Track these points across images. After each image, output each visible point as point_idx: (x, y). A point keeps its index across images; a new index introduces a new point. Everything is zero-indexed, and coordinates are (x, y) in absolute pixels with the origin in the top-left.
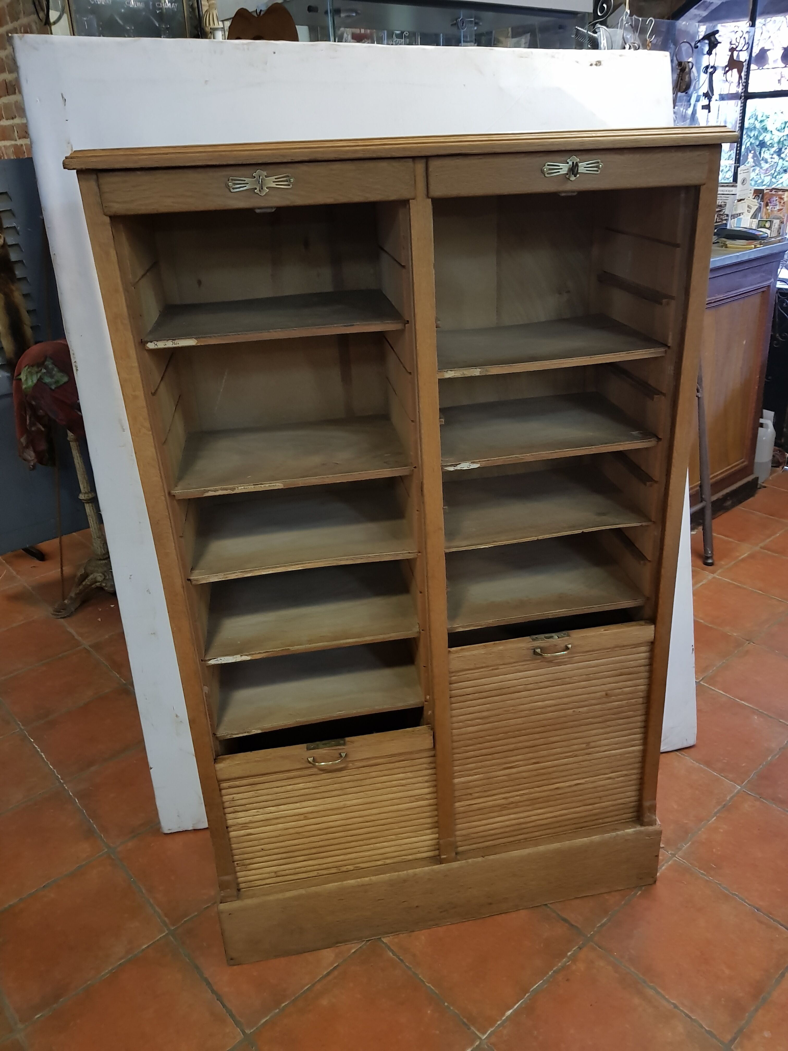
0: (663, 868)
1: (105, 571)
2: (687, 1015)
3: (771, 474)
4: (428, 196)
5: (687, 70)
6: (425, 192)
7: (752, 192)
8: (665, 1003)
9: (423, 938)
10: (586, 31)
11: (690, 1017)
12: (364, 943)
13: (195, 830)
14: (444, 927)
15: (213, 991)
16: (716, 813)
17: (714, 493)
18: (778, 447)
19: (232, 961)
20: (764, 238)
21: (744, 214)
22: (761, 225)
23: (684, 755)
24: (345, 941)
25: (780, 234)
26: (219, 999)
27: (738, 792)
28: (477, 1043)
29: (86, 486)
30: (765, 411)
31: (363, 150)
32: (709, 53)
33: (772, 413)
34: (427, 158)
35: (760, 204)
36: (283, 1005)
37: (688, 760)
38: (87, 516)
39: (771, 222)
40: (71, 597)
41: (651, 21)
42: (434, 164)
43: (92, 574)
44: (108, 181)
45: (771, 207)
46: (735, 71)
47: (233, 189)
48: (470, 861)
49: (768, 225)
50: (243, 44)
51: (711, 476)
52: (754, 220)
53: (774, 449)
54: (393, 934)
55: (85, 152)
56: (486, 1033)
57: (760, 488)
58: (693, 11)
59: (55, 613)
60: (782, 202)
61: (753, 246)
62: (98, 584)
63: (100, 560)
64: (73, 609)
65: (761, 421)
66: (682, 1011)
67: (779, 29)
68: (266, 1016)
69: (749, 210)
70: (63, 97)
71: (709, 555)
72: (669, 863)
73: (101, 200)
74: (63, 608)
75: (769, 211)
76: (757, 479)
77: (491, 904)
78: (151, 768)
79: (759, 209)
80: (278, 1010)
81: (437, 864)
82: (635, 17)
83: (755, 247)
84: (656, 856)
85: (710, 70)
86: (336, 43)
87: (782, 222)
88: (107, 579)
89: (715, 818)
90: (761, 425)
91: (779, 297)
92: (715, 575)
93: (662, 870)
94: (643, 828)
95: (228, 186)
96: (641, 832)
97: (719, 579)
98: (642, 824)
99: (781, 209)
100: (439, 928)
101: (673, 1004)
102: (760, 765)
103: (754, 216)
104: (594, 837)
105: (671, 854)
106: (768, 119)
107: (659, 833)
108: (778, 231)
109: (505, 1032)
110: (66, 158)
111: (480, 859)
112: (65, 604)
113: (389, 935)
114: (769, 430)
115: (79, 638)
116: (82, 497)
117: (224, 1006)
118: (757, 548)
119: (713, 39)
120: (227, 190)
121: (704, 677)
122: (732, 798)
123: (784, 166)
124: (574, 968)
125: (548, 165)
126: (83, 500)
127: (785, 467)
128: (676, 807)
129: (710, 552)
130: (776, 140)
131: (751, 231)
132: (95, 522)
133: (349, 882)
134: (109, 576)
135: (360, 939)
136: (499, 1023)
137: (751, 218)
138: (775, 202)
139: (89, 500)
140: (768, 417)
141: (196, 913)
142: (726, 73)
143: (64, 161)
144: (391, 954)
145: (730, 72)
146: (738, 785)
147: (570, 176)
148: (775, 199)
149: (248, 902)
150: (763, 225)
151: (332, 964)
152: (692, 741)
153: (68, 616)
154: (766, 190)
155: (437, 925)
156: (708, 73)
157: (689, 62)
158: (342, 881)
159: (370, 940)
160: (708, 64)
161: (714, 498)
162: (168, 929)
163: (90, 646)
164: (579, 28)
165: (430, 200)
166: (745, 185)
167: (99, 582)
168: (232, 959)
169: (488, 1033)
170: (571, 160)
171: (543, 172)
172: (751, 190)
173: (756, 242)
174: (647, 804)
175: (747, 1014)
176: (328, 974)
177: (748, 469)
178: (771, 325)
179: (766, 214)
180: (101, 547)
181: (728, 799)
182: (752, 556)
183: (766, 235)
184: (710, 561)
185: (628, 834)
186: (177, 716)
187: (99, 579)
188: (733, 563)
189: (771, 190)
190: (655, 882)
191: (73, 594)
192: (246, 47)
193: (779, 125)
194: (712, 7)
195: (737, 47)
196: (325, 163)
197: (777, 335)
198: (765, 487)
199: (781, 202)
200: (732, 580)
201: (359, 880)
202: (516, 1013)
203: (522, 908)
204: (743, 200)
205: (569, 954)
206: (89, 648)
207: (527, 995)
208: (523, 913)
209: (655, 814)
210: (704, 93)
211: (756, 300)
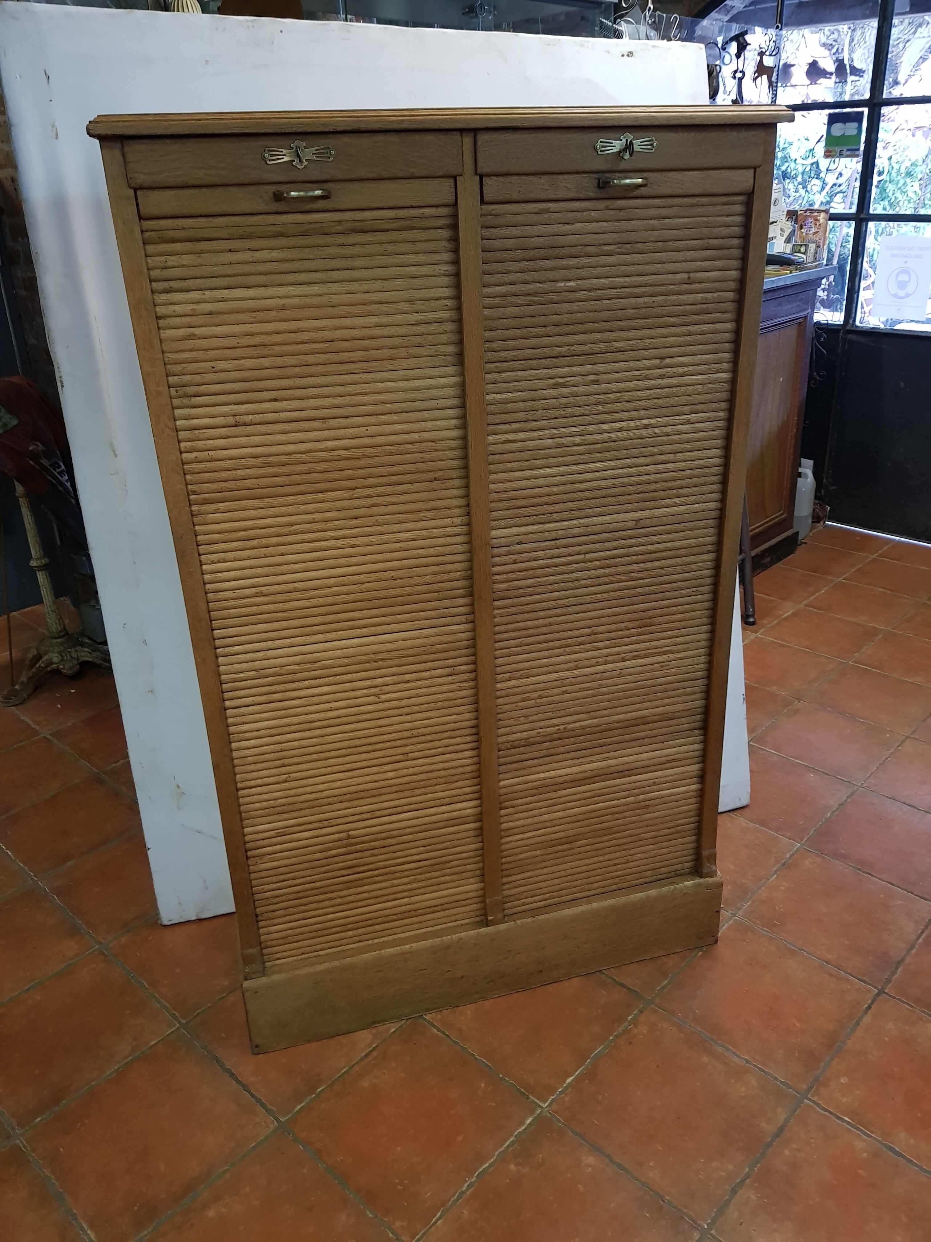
0: (724, 928)
1: (61, 651)
2: (760, 1069)
3: (812, 529)
4: (476, 174)
5: (715, 73)
6: (474, 170)
7: (785, 213)
8: (736, 1059)
9: (469, 1012)
10: (610, 24)
11: (763, 1071)
12: (404, 1022)
13: (200, 920)
14: (491, 1000)
15: (239, 1082)
16: (776, 872)
17: (753, 547)
18: (818, 500)
19: (257, 1049)
20: (800, 263)
21: (777, 238)
22: (796, 250)
23: (737, 815)
24: (383, 1021)
25: (816, 259)
26: (246, 1088)
27: (798, 850)
28: (539, 1112)
29: (38, 550)
30: (802, 459)
31: (409, 121)
32: (738, 56)
33: (811, 462)
34: (475, 131)
35: (794, 227)
36: (319, 1090)
37: (741, 821)
38: (39, 587)
39: (807, 246)
40: (23, 682)
41: (676, 18)
42: (483, 138)
43: (46, 654)
44: (136, 150)
45: (806, 230)
46: (765, 77)
47: (270, 160)
48: (519, 922)
49: (803, 249)
50: (247, 21)
51: (750, 528)
52: (788, 244)
53: (814, 503)
54: (435, 1011)
55: (110, 117)
56: (547, 1102)
57: (801, 545)
58: (714, 14)
59: (4, 700)
60: (818, 223)
61: (789, 272)
62: (54, 666)
63: (55, 638)
64: (25, 696)
65: (800, 470)
66: (755, 1066)
67: (797, 49)
68: (302, 1103)
69: (782, 233)
70: (46, 74)
71: (750, 613)
72: (730, 922)
73: (126, 170)
74: (14, 693)
75: (804, 234)
76: (797, 533)
77: (541, 971)
78: (149, 849)
79: (793, 233)
80: (314, 1095)
81: (484, 927)
82: (658, 13)
83: (791, 273)
84: (717, 911)
85: (739, 75)
86: (349, 23)
87: (818, 247)
88: (65, 660)
89: (775, 876)
90: (800, 475)
91: (816, 331)
92: (758, 635)
93: (723, 929)
94: (702, 880)
95: (264, 158)
96: (700, 885)
97: (762, 638)
98: (701, 877)
99: (817, 232)
100: (486, 1002)
101: (745, 1059)
102: (820, 822)
103: (788, 241)
104: (651, 891)
105: (731, 914)
106: (791, 146)
107: (720, 885)
108: (814, 256)
109: (567, 1099)
110: (90, 122)
111: (529, 920)
112: (16, 690)
113: (431, 1012)
114: (809, 480)
115: (37, 728)
116: (33, 563)
117: (252, 1096)
118: (801, 606)
119: (741, 39)
120: (264, 162)
121: (754, 737)
122: (791, 856)
123: (810, 200)
124: (636, 1031)
125: (601, 142)
126: (36, 567)
127: (827, 522)
128: (732, 867)
129: (751, 610)
130: (801, 170)
131: (785, 256)
132: (49, 593)
133: (388, 950)
134: (67, 656)
135: (399, 1018)
136: (560, 1090)
137: (785, 242)
138: (810, 224)
139: (42, 566)
140: (807, 467)
141: (209, 1005)
142: (755, 79)
143: (87, 125)
144: (435, 1030)
145: (760, 78)
146: (798, 842)
147: (624, 155)
148: (810, 221)
149: (276, 977)
150: (797, 250)
151: (370, 1046)
152: (745, 801)
153: (21, 704)
154: (801, 211)
155: (483, 999)
156: (737, 79)
157: (716, 65)
158: (380, 950)
159: (410, 1018)
160: (736, 68)
161: (753, 553)
162: (180, 1023)
163: (50, 735)
164: (603, 20)
165: (478, 177)
166: (777, 207)
167: (57, 664)
168: (257, 1046)
169: (549, 1101)
170: (624, 137)
171: (595, 149)
172: (783, 212)
173: (791, 267)
174: (705, 853)
175: (822, 1064)
176: (367, 1056)
177: (787, 522)
178: (808, 361)
179: (800, 237)
180: (56, 624)
181: (788, 856)
182: (795, 614)
183: (802, 259)
184: (751, 620)
185: (687, 887)
186: (178, 786)
187: (55, 660)
188: (776, 621)
189: (806, 211)
190: (716, 942)
191: (24, 679)
192: (250, 24)
193: (802, 153)
194: (734, 12)
195: (766, 52)
196: (368, 135)
197: (815, 374)
198: (806, 543)
199: (816, 224)
200: (776, 639)
201: (399, 948)
202: (576, 1080)
203: (575, 975)
204: (776, 222)
205: (630, 1017)
206: (49, 737)
207: (588, 1060)
208: (575, 981)
209: (715, 864)
210: (732, 100)
211: (792, 332)
